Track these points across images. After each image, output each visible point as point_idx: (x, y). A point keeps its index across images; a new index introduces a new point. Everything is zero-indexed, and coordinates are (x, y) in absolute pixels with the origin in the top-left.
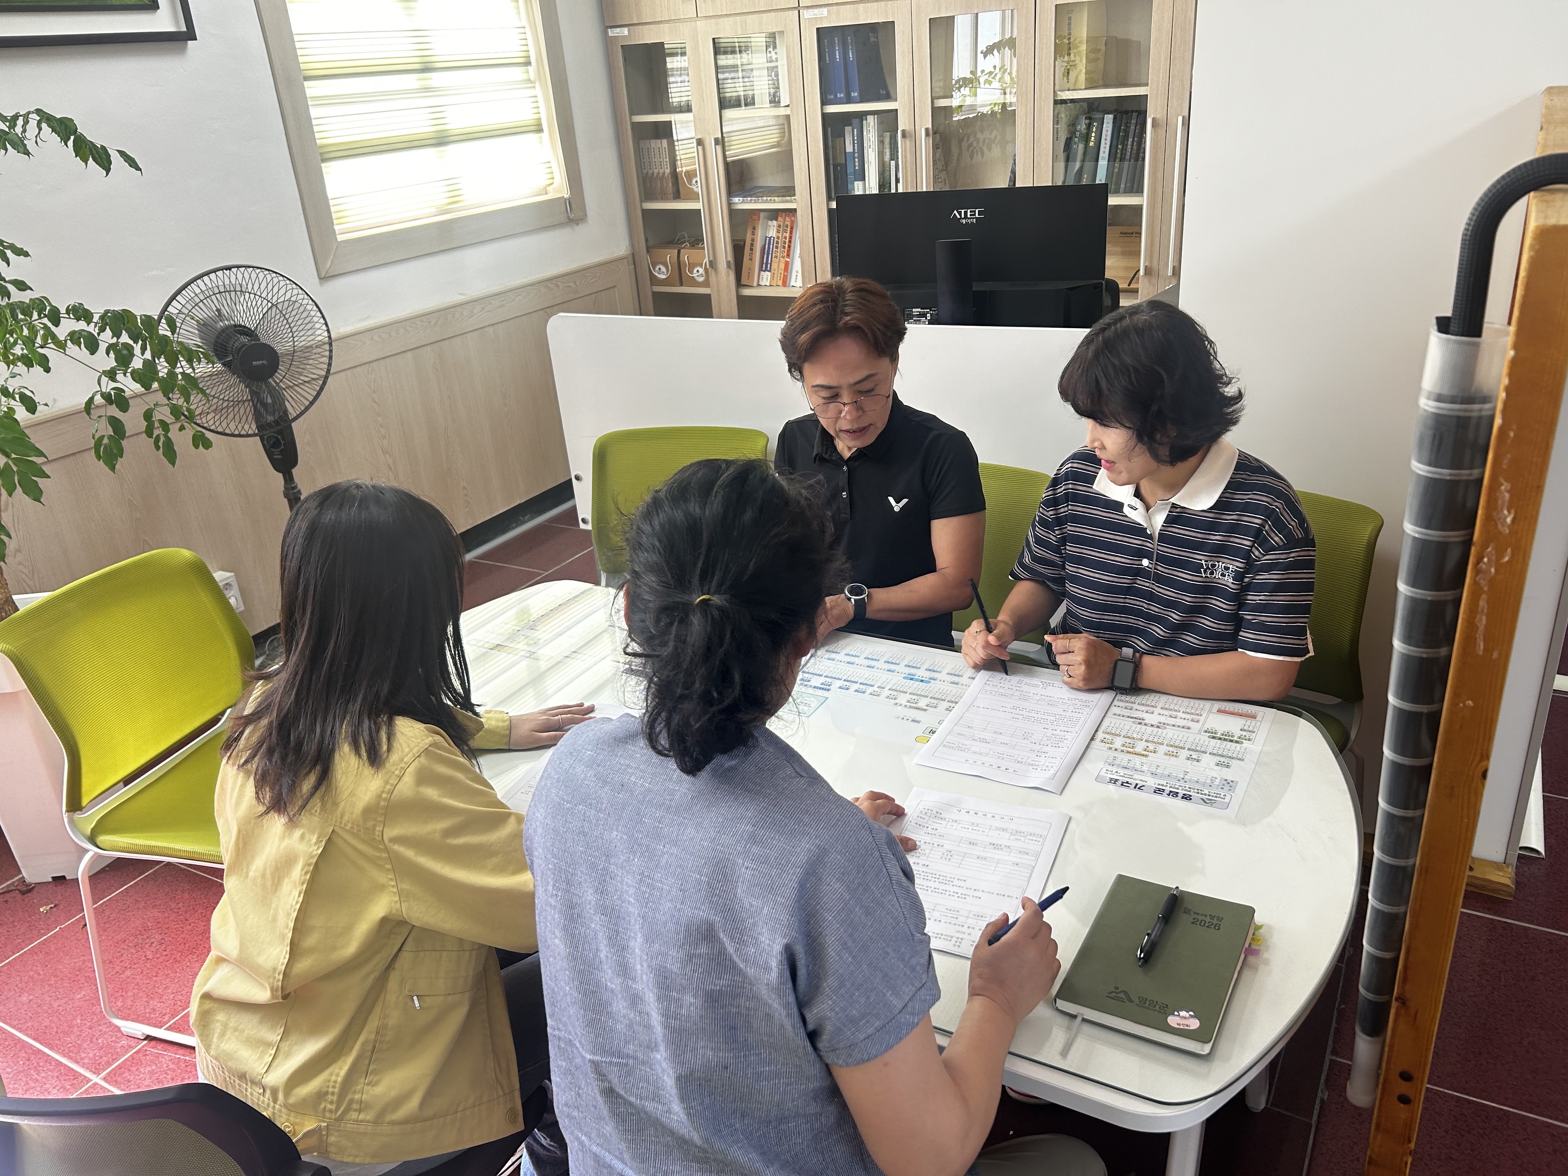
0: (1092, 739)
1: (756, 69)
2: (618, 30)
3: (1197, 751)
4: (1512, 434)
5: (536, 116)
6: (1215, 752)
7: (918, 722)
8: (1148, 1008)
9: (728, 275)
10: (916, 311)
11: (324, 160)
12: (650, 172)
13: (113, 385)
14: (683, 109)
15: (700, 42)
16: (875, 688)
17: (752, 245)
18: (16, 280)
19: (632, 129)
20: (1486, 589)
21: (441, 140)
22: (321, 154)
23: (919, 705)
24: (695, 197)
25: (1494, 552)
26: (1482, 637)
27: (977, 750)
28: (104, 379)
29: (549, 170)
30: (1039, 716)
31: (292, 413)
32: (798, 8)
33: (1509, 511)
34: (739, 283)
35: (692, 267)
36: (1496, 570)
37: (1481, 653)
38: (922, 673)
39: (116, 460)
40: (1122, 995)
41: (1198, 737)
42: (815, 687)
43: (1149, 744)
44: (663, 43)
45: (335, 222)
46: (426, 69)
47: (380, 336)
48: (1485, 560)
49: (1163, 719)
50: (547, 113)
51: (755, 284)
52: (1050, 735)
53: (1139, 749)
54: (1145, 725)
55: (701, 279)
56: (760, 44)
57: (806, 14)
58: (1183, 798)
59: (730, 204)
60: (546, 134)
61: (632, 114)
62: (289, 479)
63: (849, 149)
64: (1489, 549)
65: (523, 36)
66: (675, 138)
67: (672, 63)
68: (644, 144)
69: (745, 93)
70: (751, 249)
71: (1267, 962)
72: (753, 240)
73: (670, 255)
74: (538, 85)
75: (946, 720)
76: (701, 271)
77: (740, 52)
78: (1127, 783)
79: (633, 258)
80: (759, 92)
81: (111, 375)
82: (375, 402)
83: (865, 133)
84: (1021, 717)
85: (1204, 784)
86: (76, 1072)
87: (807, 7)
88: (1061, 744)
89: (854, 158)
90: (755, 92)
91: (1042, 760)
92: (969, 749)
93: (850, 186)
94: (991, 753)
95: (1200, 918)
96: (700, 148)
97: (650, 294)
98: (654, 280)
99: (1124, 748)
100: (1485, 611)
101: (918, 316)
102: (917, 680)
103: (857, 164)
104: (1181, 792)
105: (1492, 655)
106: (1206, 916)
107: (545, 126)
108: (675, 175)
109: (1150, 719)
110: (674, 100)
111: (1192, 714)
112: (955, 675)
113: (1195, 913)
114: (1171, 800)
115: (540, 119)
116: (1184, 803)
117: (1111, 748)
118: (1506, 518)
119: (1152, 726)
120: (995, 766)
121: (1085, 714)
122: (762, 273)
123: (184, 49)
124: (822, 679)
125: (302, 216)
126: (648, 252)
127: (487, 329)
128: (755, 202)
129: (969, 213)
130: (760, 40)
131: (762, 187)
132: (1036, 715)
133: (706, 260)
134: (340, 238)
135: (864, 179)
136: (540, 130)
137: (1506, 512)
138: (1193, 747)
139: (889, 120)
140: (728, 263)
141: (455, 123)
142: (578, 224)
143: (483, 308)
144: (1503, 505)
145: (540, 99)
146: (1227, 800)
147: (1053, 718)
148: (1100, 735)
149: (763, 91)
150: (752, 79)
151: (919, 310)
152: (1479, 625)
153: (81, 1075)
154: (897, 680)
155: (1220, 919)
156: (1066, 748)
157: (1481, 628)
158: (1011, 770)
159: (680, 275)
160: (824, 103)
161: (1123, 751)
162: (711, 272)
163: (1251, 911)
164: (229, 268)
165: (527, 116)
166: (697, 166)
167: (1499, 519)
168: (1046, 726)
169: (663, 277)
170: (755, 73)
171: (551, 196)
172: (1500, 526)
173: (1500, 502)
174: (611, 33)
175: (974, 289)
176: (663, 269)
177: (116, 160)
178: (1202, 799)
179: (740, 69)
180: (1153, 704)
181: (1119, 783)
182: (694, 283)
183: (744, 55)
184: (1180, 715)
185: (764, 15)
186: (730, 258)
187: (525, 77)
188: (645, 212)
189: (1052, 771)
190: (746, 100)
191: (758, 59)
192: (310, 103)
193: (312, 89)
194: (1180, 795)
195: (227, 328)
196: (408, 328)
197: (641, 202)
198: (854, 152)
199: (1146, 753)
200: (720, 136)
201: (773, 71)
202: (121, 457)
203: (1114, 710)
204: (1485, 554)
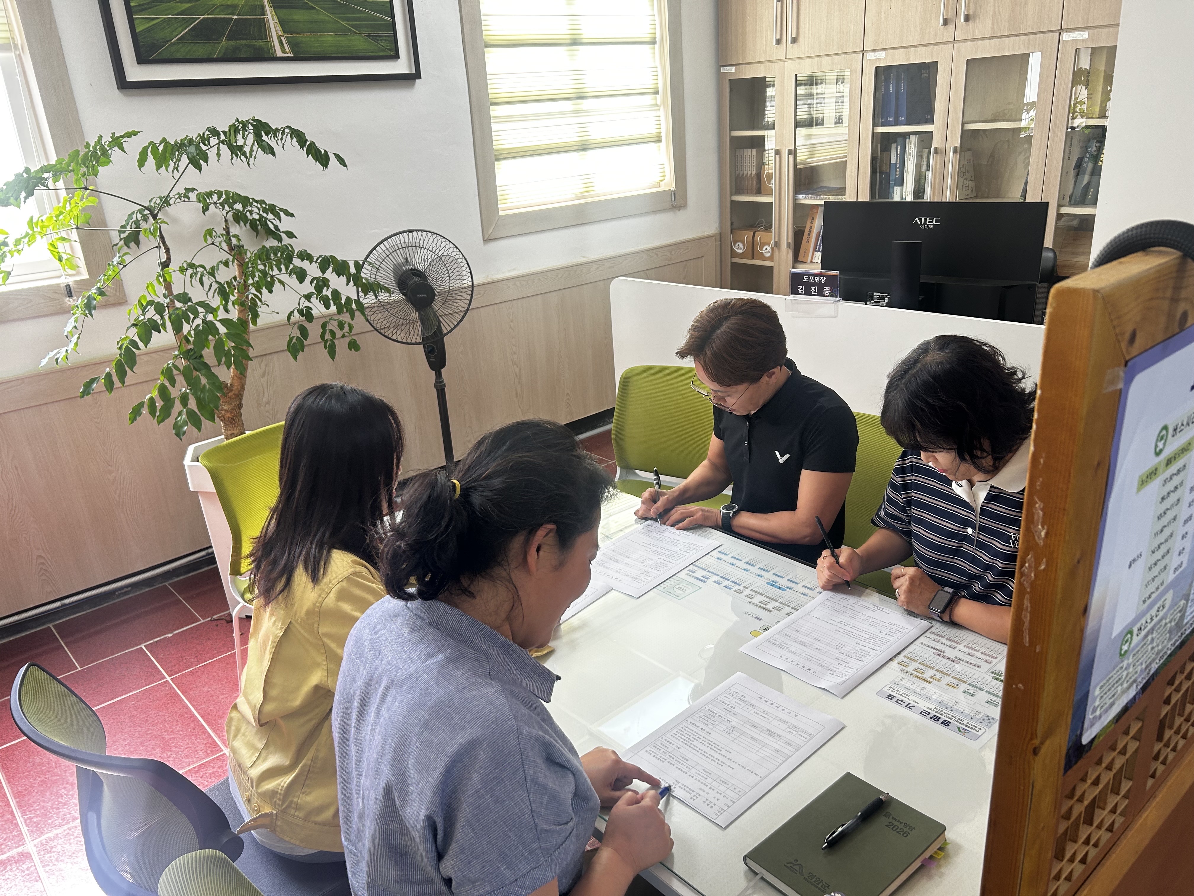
0: (891, 660)
1: (827, 98)
2: (728, 68)
3: (976, 687)
4: (1042, 461)
5: (658, 131)
6: (991, 691)
7: (760, 619)
8: (813, 884)
9: (788, 253)
10: (877, 294)
11: (497, 160)
12: (741, 173)
13: (307, 304)
14: (770, 127)
15: (786, 77)
16: (741, 587)
17: (810, 231)
18: (288, 231)
19: (730, 141)
20: (1028, 590)
21: (583, 147)
22: (495, 155)
23: (767, 607)
24: (769, 193)
25: (1033, 559)
26: (1027, 631)
27: (794, 650)
28: (303, 299)
29: (662, 170)
30: (858, 632)
31: (445, 331)
32: (863, 52)
33: (1043, 527)
34: (796, 260)
35: (762, 245)
36: (1035, 575)
37: (1027, 645)
38: (783, 582)
39: (299, 352)
40: (797, 867)
41: (985, 675)
42: (696, 578)
43: (937, 673)
44: (765, 78)
45: (499, 202)
46: (580, 97)
47: (521, 283)
48: (1027, 565)
49: (961, 655)
50: (666, 128)
51: (809, 261)
52: (858, 649)
53: (927, 676)
54: (943, 657)
55: (768, 255)
56: (832, 77)
57: (868, 56)
58: (942, 723)
59: (795, 200)
60: (663, 144)
61: (731, 129)
62: (439, 375)
63: (893, 161)
64: (1029, 557)
65: (655, 73)
66: (766, 148)
67: (770, 92)
68: (738, 152)
69: (817, 116)
70: (809, 235)
71: (941, 875)
72: (811, 227)
73: (747, 235)
74: (662, 108)
75: (782, 622)
76: (769, 248)
77: (817, 84)
78: (902, 701)
79: (721, 236)
80: (828, 115)
81: (308, 297)
82: (511, 328)
83: (907, 149)
84: (842, 631)
85: (967, 716)
86: (217, 743)
87: (870, 51)
88: (863, 658)
89: (896, 168)
90: (825, 115)
91: (841, 668)
92: (787, 648)
93: (891, 190)
94: (803, 654)
95: (895, 823)
96: (777, 156)
97: (729, 265)
98: (733, 254)
99: (915, 673)
100: (1029, 609)
101: (878, 298)
102: (776, 587)
103: (898, 173)
104: (943, 718)
105: (1035, 648)
106: (901, 823)
107: (663, 138)
108: (759, 175)
109: (949, 652)
110: (769, 119)
111: (989, 655)
112: (809, 588)
113: (893, 818)
114: (932, 723)
115: (660, 133)
116: (943, 728)
117: (903, 670)
118: (1041, 532)
119: (948, 659)
120: (801, 666)
121: (896, 637)
122: (816, 253)
123: (413, 85)
124: (705, 573)
125: (477, 197)
126: (731, 232)
127: (598, 283)
128: (814, 199)
129: (928, 221)
130: (832, 76)
131: (826, 187)
132: (855, 632)
133: (773, 242)
134: (501, 213)
135: (903, 185)
136: (659, 141)
137: (1040, 527)
138: (974, 684)
139: (926, 138)
140: (789, 245)
141: (595, 134)
142: (679, 210)
143: (598, 268)
144: (1038, 520)
145: (663, 118)
146: (980, 733)
147: (868, 636)
148: (901, 658)
149: (831, 115)
150: (823, 105)
151: (879, 294)
152: (1025, 620)
153: (219, 746)
154: (760, 583)
155: (912, 828)
156: (865, 662)
157: (1027, 624)
158: (812, 672)
159: (753, 251)
160: (874, 125)
161: (912, 674)
162: (776, 249)
163: (943, 829)
164: (411, 231)
165: (650, 130)
166: (773, 171)
167: (1036, 532)
168: (859, 642)
169: (740, 251)
170: (826, 100)
171: (663, 188)
172: (1036, 538)
173: (1036, 517)
174: (723, 70)
175: (921, 281)
176: (741, 246)
177: (333, 160)
178: (959, 728)
179: (815, 97)
180: (959, 641)
181: (895, 700)
182: (762, 257)
183: (819, 87)
184: (978, 654)
185: (836, 57)
186: (791, 240)
187: (653, 102)
188: (733, 203)
189: (844, 679)
190: (817, 121)
191: (828, 90)
192: (492, 121)
193: (495, 111)
194: (941, 721)
195: (407, 271)
196: (541, 279)
197: (731, 195)
198: (896, 163)
199: (931, 680)
200: (793, 148)
201: (839, 99)
202: (303, 351)
203: (922, 639)
204: (1027, 560)
